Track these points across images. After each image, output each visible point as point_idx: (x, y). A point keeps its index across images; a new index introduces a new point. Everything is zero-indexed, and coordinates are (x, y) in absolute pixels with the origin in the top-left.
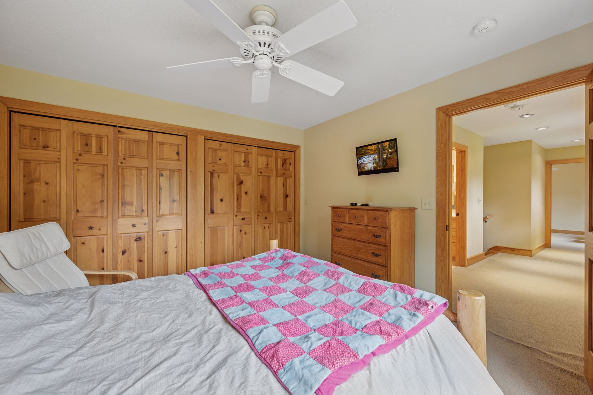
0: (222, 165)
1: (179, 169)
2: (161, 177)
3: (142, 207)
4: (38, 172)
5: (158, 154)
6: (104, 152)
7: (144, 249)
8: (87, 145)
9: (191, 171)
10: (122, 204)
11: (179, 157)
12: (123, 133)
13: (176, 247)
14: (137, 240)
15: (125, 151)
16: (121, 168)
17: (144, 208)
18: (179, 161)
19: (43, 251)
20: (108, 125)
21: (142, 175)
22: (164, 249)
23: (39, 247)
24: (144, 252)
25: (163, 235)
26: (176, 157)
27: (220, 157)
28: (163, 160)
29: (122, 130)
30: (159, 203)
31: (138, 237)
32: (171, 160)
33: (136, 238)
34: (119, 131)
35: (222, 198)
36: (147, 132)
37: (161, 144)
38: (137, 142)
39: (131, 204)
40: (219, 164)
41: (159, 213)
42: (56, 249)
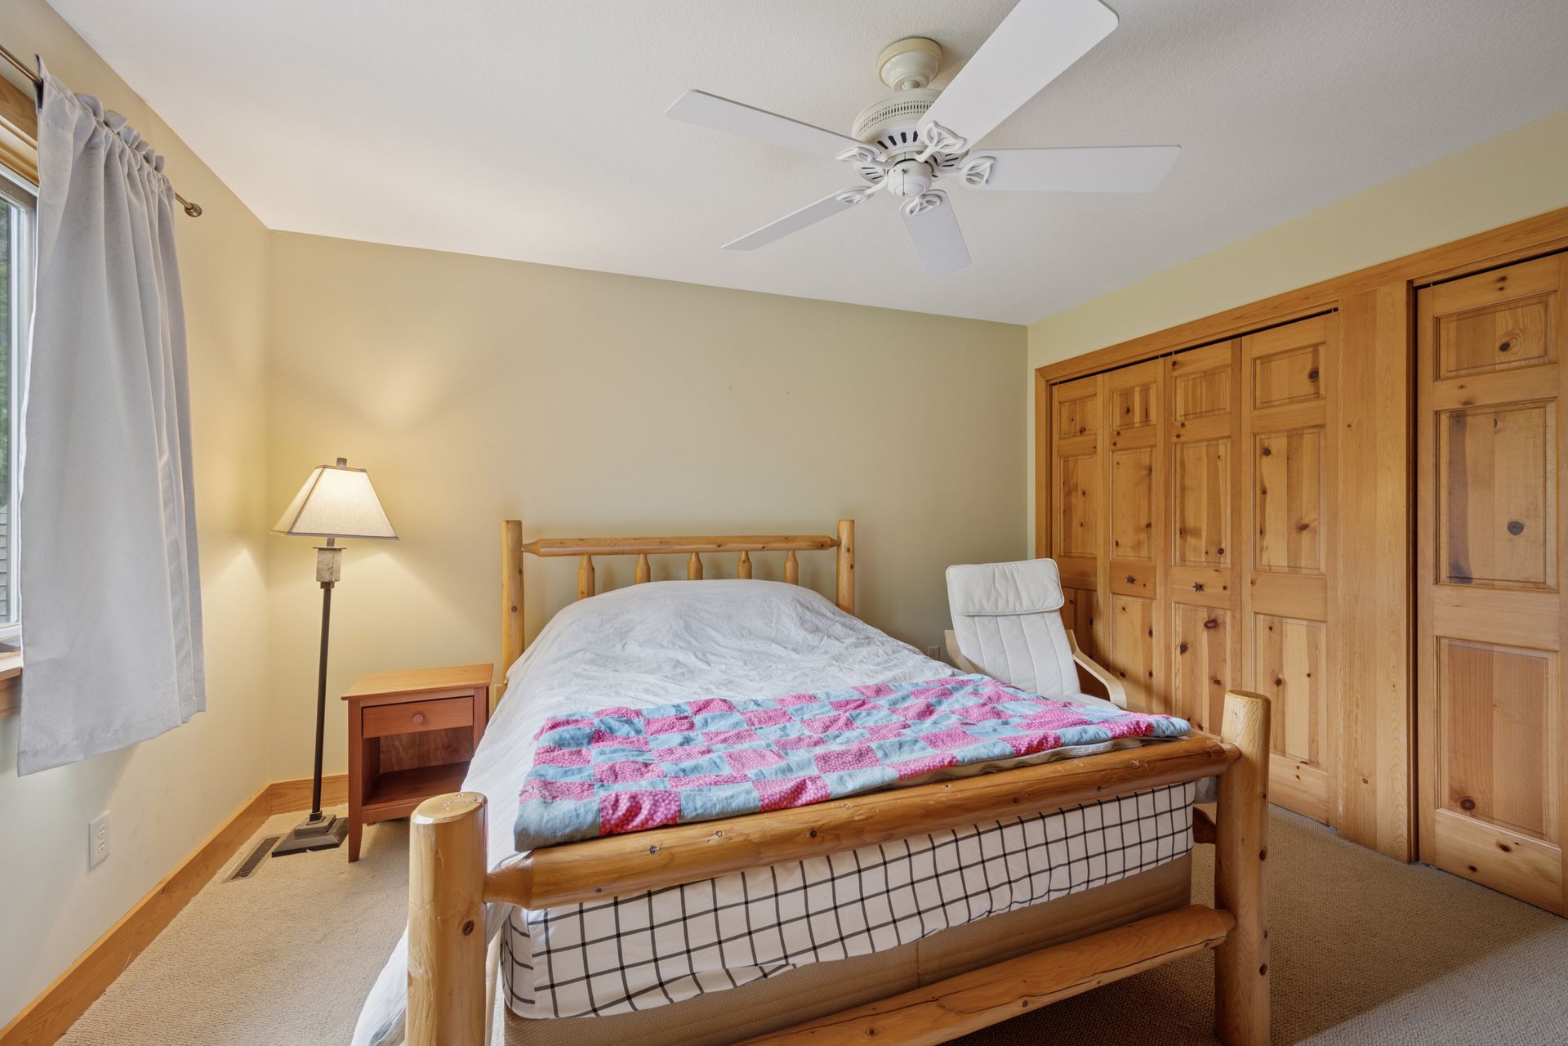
0: (1522, 367)
1: (1315, 426)
2: (1265, 459)
3: (1220, 543)
4: (1075, 476)
5: (1258, 394)
6: (1151, 419)
7: (1225, 652)
8: (1128, 411)
9: (1349, 426)
10: (1181, 533)
11: (1317, 388)
12: (1182, 364)
13: (1309, 675)
14: (1210, 625)
15: (1186, 403)
16: (1179, 447)
17: (1223, 546)
18: (1318, 397)
19: (1007, 601)
20: (1156, 357)
21: (1219, 457)
22: (1273, 671)
23: (1002, 592)
24: (1225, 660)
25: (1271, 628)
26: (1307, 387)
27: (1507, 334)
28: (1269, 407)
29: (1180, 357)
30: (1261, 533)
31: (1211, 619)
32: (1292, 400)
33: (1206, 620)
34: (1174, 364)
35: (1516, 519)
36: (1229, 342)
37: (1267, 359)
38: (1210, 375)
39: (1196, 533)
40: (1498, 367)
41: (1261, 561)
42: (1032, 602)
